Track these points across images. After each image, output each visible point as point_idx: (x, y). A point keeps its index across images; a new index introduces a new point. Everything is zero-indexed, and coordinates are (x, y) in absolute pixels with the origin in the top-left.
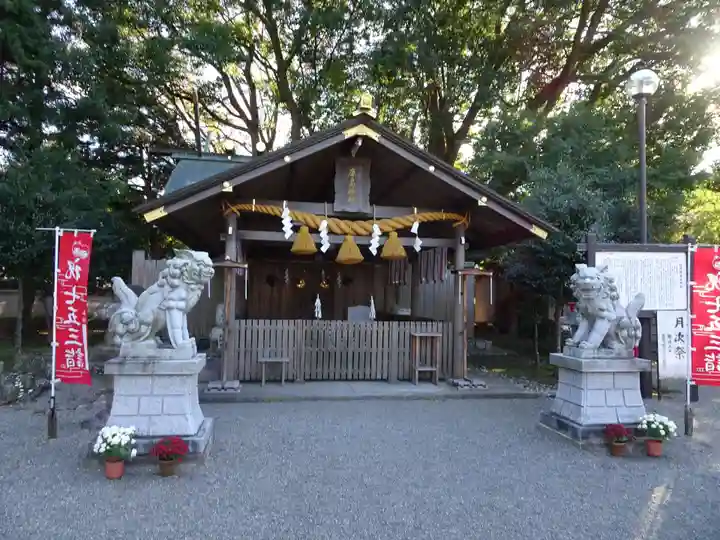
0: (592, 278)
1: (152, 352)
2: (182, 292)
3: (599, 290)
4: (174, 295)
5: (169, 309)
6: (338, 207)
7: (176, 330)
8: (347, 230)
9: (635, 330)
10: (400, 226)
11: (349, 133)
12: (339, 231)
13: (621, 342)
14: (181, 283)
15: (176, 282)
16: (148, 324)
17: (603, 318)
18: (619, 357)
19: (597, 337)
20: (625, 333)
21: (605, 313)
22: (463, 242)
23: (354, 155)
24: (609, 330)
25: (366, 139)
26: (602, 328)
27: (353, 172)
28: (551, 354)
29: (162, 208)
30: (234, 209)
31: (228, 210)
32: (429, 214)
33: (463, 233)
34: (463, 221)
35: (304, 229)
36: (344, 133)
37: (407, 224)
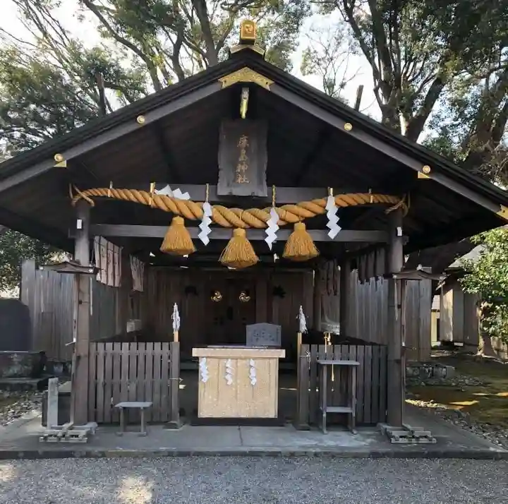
6: (223, 189)
8: (236, 221)
10: (308, 214)
11: (229, 80)
12: (225, 223)
22: (400, 233)
23: (244, 117)
25: (253, 87)
27: (244, 141)
30: (84, 195)
31: (77, 198)
32: (352, 195)
33: (400, 221)
34: (400, 204)
35: (179, 221)
36: (222, 80)
37: (320, 211)
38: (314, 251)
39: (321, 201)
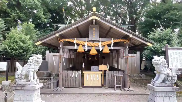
0: (158, 61)
1: (24, 83)
2: (33, 66)
3: (160, 64)
4: (30, 67)
5: (29, 71)
6: (90, 39)
7: (31, 77)
8: (93, 45)
9: (174, 77)
10: (108, 44)
11: (91, 18)
12: (90, 46)
13: (169, 81)
14: (33, 64)
15: (31, 63)
16: (24, 75)
17: (162, 73)
18: (168, 86)
19: (160, 80)
20: (170, 78)
21: (163, 72)
22: (127, 47)
23: (94, 24)
24: (165, 77)
25: (96, 20)
26: (162, 77)
27: (94, 29)
28: (147, 84)
29: (40, 42)
30: (62, 40)
31: (60, 41)
32: (117, 40)
33: (127, 45)
34: (127, 42)
35: (81, 45)
36: (89, 18)
37: (110, 43)
38: (109, 52)
39: (110, 41)
